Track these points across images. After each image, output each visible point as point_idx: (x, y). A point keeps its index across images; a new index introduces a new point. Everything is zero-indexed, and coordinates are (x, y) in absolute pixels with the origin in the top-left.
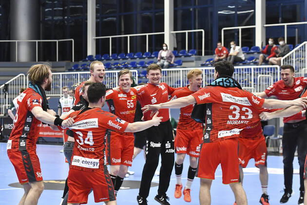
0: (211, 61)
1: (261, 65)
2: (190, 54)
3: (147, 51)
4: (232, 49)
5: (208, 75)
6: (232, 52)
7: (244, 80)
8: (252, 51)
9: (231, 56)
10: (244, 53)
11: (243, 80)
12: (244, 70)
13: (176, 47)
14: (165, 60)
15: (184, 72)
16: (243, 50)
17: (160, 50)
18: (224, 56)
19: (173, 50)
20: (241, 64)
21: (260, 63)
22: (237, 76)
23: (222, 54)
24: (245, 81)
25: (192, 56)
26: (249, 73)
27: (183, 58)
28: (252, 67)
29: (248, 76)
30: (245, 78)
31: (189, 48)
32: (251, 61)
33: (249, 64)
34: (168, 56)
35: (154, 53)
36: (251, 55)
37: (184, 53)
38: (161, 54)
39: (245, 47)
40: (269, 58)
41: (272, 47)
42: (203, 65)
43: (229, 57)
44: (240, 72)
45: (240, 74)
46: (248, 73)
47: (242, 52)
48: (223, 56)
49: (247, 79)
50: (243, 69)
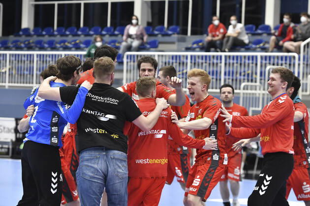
0: (200, 44)
1: (272, 52)
2: (170, 32)
3: (109, 25)
5: (195, 63)
7: (247, 72)
8: (259, 31)
9: (229, 37)
10: (247, 34)
11: (244, 72)
12: (247, 58)
13: (150, 20)
14: (133, 39)
15: (160, 58)
16: (247, 29)
17: (128, 24)
18: (220, 36)
19: (145, 25)
20: (243, 49)
21: (270, 49)
22: (237, 67)
23: (217, 33)
24: (248, 74)
25: (173, 36)
26: (255, 62)
27: (160, 38)
28: (259, 54)
29: (252, 67)
30: (248, 70)
31: (169, 24)
32: (258, 46)
33: (254, 50)
34: (139, 33)
35: (118, 28)
36: (259, 38)
37: (161, 30)
38: (128, 30)
39: (250, 26)
40: (284, 42)
41: (288, 26)
42: (188, 49)
43: (225, 39)
44: (241, 60)
45: (241, 64)
46: (252, 63)
47: (245, 32)
48: (218, 36)
49: (250, 72)
50: (245, 57)
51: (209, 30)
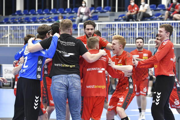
0: (123, 17)
1: (166, 20)
2: (105, 11)
3: (68, 7)
4: (141, 6)
5: (120, 29)
6: (142, 9)
7: (152, 33)
8: (158, 8)
9: (140, 12)
10: (151, 10)
11: (150, 33)
12: (151, 25)
13: (93, 4)
14: (83, 15)
15: (100, 26)
16: (151, 7)
17: (80, 6)
18: (135, 12)
19: (90, 6)
20: (149, 19)
21: (165, 19)
22: (146, 30)
23: (133, 10)
24: (153, 34)
25: (107, 12)
26: (156, 27)
27: (99, 14)
28: (159, 22)
29: (155, 30)
30: (152, 32)
31: (105, 5)
32: (158, 17)
33: (156, 20)
34: (87, 11)
35: (74, 9)
36: (158, 12)
37: (100, 9)
38: (80, 10)
39: (153, 5)
40: (173, 14)
41: (176, 5)
42: (116, 20)
43: (138, 14)
44: (148, 26)
45: (148, 28)
46: (155, 28)
47: (150, 9)
48: (134, 12)
49: (153, 33)
50: (150, 24)
51: (128, 8)
